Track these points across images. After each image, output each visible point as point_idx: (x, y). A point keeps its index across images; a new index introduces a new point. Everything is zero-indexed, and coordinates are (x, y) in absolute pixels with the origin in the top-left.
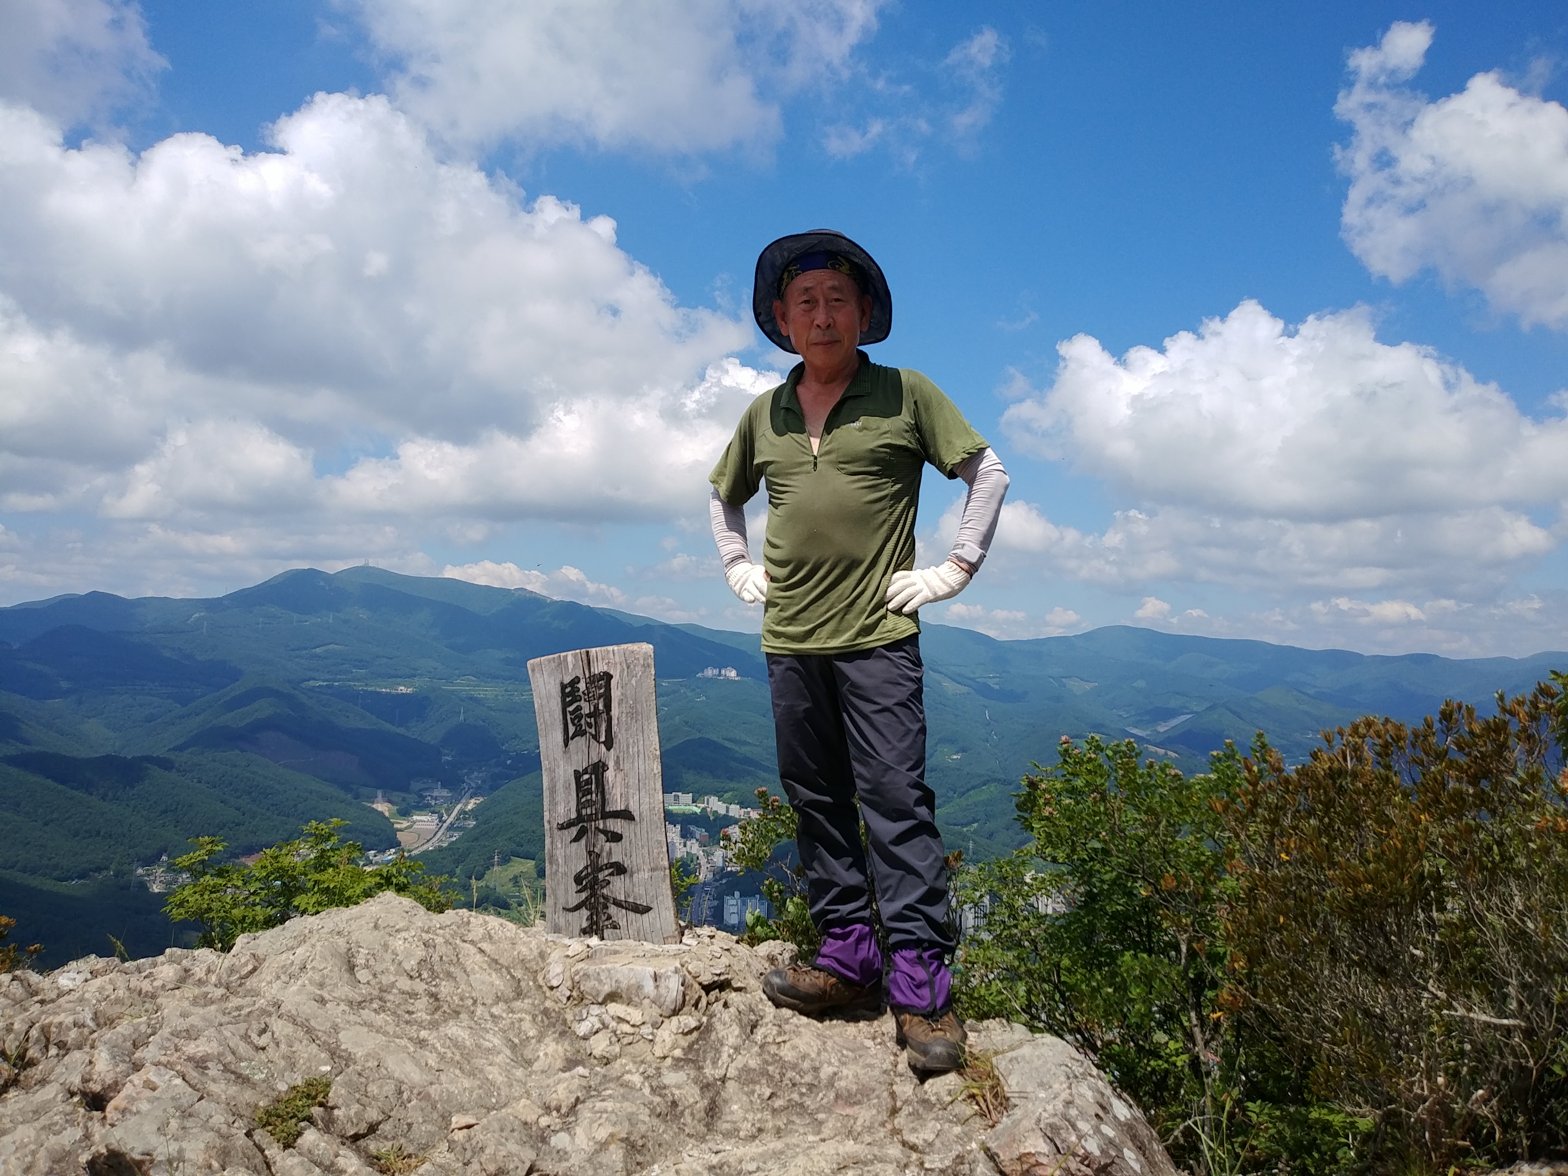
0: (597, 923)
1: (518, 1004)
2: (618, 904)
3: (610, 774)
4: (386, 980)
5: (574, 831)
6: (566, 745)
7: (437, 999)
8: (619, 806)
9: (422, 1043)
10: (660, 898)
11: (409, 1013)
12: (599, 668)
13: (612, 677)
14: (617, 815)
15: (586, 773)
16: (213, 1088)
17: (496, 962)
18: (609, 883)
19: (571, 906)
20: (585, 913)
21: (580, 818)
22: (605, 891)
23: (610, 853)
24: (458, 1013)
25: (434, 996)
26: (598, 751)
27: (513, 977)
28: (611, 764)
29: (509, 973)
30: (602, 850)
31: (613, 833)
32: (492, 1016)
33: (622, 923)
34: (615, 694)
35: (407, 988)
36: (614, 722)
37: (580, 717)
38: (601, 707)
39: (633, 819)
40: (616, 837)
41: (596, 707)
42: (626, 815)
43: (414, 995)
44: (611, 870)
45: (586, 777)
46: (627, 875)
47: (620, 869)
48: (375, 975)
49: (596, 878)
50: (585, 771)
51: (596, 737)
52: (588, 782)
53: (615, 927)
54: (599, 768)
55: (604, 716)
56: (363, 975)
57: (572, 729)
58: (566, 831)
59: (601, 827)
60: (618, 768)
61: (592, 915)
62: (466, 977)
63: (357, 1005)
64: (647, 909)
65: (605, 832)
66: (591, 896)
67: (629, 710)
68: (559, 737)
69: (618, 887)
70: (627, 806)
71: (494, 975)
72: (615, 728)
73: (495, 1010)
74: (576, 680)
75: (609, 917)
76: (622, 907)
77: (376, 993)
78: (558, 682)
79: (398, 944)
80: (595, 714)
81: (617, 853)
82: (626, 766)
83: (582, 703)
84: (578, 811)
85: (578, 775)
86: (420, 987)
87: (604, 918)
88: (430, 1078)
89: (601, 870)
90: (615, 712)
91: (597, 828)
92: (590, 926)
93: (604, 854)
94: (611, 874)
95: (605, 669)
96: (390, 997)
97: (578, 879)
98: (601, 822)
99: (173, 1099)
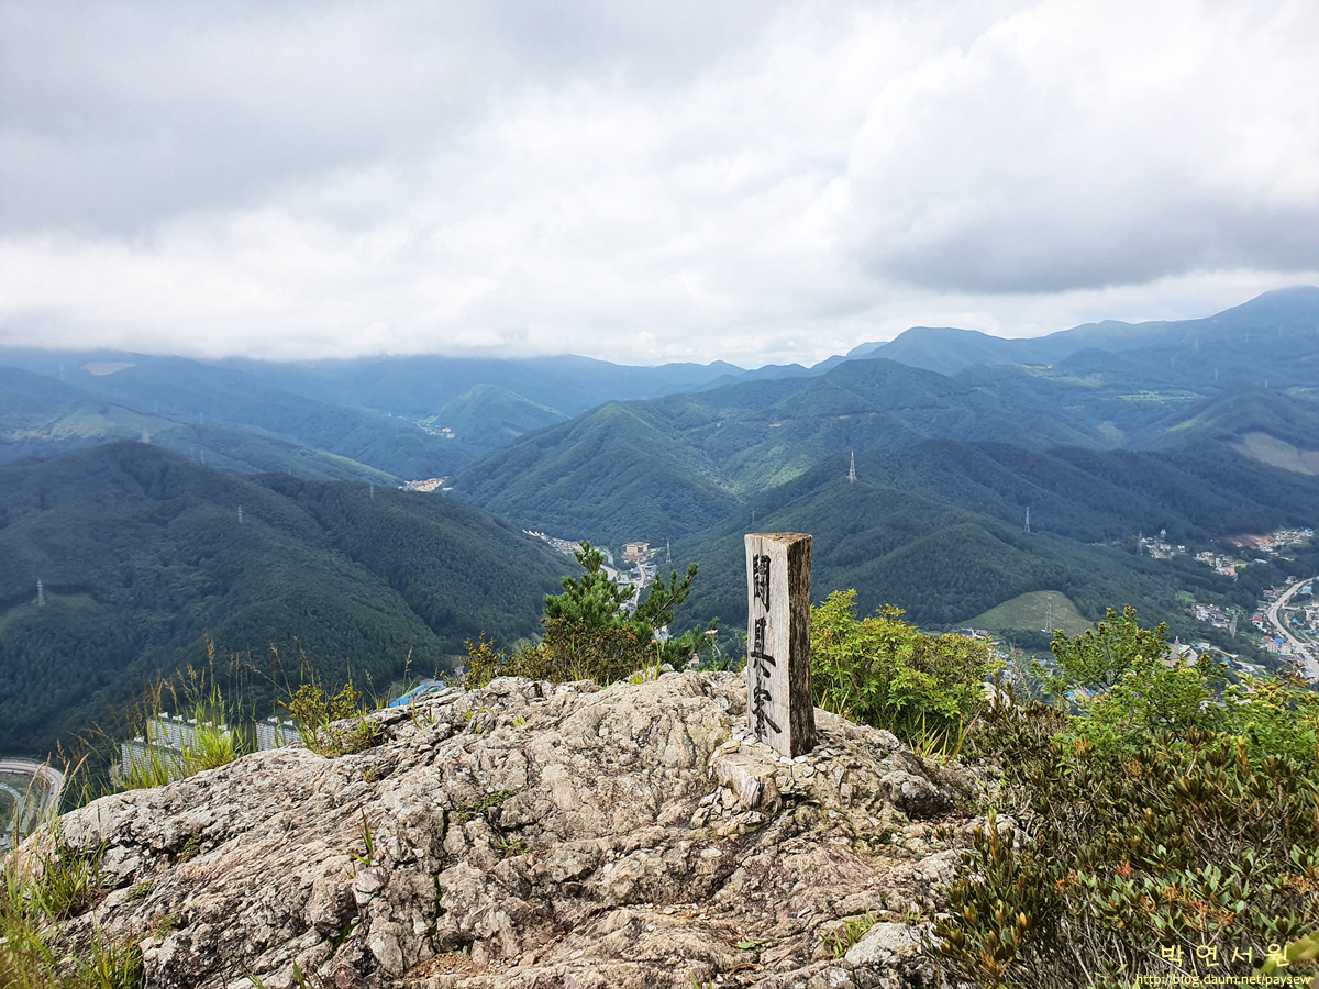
0: (760, 727)
1: (684, 772)
2: (768, 720)
4: (615, 736)
7: (637, 757)
8: (770, 654)
9: (593, 783)
10: (785, 726)
11: (609, 761)
14: (767, 658)
15: (759, 623)
16: (450, 783)
17: (691, 739)
18: (764, 703)
19: (752, 711)
20: (756, 719)
22: (763, 708)
23: (765, 683)
24: (643, 768)
25: (636, 754)
27: (694, 752)
28: (768, 622)
29: (694, 749)
30: (762, 679)
31: (766, 670)
32: (664, 775)
33: (768, 733)
35: (624, 745)
39: (774, 664)
40: (768, 674)
42: (771, 660)
43: (624, 751)
44: (765, 695)
45: (759, 626)
46: (771, 702)
47: (768, 696)
48: (610, 733)
49: (760, 698)
52: (759, 630)
53: (766, 735)
56: (603, 731)
59: (762, 664)
61: (758, 721)
62: (664, 744)
63: (576, 750)
64: (779, 730)
65: (763, 667)
66: (758, 708)
69: (768, 709)
71: (683, 748)
73: (667, 772)
75: (764, 727)
76: (769, 723)
77: (600, 744)
79: (636, 715)
86: (634, 745)
88: (576, 806)
89: (762, 693)
91: (760, 663)
94: (765, 698)
96: (607, 748)
97: (755, 694)
98: (761, 659)
99: (426, 784)
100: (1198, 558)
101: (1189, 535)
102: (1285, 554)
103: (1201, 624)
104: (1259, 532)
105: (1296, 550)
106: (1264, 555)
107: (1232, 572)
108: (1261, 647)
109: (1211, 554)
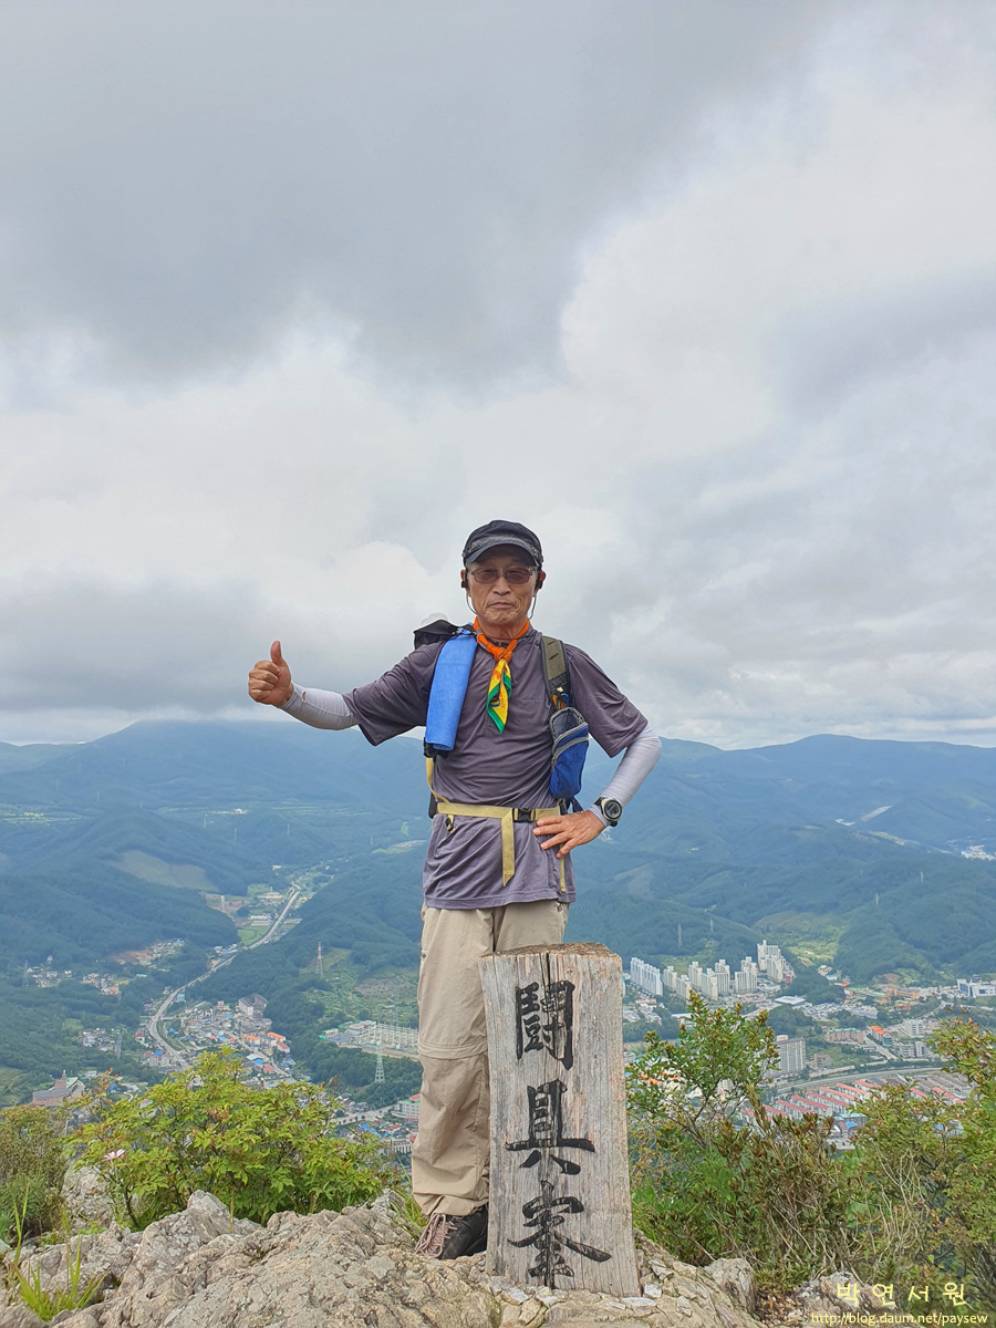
0: (546, 1265)
2: (572, 1246)
3: (568, 1096)
5: (526, 1154)
6: (519, 1056)
8: (579, 1135)
10: (621, 1245)
12: (559, 976)
13: (574, 987)
14: (574, 1143)
15: (542, 1092)
18: (563, 1221)
19: (517, 1240)
20: (534, 1251)
21: (532, 1142)
22: (558, 1229)
23: (565, 1186)
26: (555, 1069)
28: (570, 1085)
30: (556, 1183)
31: (570, 1164)
33: (577, 1270)
34: (577, 1007)
36: (575, 1038)
37: (537, 1028)
38: (560, 1020)
39: (593, 1150)
40: (573, 1169)
41: (555, 1019)
42: (585, 1145)
44: (566, 1206)
45: (541, 1096)
46: (584, 1214)
47: (576, 1206)
49: (548, 1214)
50: (541, 1089)
51: (553, 1053)
52: (543, 1102)
53: (568, 1274)
54: (556, 1088)
55: (564, 1030)
57: (526, 1041)
58: (515, 1154)
59: (557, 1155)
60: (578, 1091)
61: (542, 1254)
64: (604, 1257)
65: (561, 1162)
66: (543, 1232)
67: (591, 1025)
68: (512, 1046)
69: (573, 1227)
70: (587, 1134)
72: (575, 1045)
74: (534, 987)
75: (561, 1261)
76: (578, 1251)
78: (512, 985)
80: (553, 1027)
81: (573, 1187)
82: (585, 1088)
83: (539, 1013)
84: (531, 1134)
85: (532, 1093)
87: (555, 1261)
89: (554, 1204)
90: (575, 1027)
91: (552, 1156)
92: (540, 1268)
93: (559, 1187)
94: (566, 1211)
95: (567, 978)
97: (528, 1211)
98: (557, 1149)
100: (85, 981)
101: (76, 959)
102: (162, 965)
103: (89, 1051)
104: (138, 947)
105: (171, 960)
106: (143, 970)
107: (116, 990)
108: (144, 1063)
109: (96, 976)
